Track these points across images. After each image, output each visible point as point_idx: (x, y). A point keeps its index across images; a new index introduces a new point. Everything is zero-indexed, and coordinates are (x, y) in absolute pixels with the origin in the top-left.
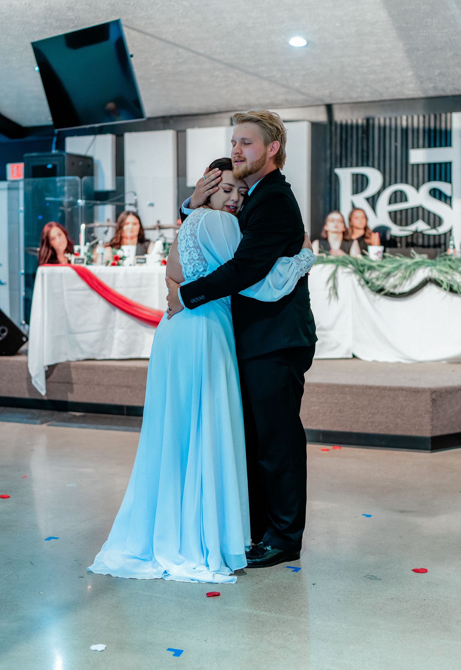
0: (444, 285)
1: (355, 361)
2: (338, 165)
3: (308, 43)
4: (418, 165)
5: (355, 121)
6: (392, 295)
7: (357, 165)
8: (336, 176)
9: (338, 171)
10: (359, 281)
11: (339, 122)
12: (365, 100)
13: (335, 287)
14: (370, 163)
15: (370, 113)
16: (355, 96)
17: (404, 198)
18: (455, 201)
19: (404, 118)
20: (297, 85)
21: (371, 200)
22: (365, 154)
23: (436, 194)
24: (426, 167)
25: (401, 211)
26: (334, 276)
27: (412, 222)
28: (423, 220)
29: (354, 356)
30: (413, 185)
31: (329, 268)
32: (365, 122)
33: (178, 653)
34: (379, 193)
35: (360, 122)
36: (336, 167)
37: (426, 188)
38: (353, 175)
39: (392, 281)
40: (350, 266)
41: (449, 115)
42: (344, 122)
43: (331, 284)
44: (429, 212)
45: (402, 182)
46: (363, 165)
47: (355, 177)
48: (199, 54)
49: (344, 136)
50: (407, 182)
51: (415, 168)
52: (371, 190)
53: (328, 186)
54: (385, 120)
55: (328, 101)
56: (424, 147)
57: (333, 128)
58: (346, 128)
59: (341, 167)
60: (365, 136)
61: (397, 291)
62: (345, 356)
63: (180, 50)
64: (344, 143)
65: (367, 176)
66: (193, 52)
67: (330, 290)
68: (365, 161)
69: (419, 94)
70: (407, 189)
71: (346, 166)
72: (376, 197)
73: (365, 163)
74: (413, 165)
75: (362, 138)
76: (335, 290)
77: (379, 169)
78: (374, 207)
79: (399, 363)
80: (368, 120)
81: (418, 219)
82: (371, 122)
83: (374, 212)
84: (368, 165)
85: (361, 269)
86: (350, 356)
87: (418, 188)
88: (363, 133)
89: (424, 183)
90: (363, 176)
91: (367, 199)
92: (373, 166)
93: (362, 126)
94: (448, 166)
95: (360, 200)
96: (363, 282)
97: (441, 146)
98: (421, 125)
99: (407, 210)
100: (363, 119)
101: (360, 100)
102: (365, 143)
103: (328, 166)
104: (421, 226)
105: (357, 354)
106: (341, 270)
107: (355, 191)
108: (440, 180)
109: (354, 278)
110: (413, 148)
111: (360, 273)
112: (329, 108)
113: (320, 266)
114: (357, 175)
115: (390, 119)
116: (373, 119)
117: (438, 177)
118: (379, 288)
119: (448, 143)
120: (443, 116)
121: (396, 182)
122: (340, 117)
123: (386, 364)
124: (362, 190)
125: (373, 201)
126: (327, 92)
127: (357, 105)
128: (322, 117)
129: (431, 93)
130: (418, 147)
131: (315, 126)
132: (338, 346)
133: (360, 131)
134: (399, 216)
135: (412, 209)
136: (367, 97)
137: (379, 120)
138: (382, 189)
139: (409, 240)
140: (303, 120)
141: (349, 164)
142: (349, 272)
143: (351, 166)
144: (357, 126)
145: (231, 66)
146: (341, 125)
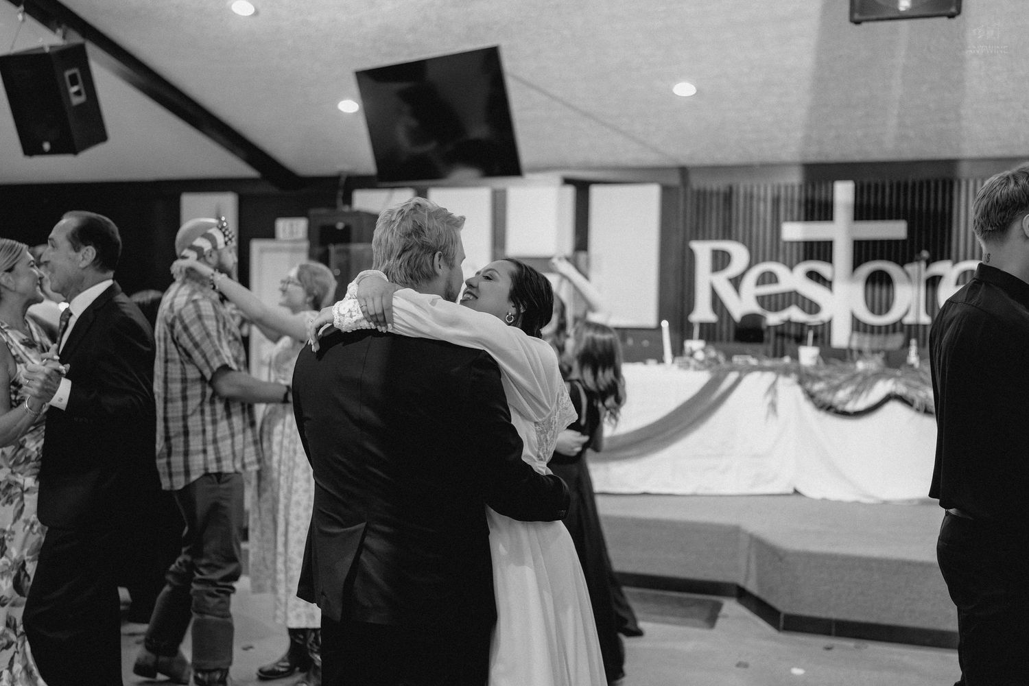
0: (917, 404)
1: (795, 498)
2: (694, 238)
3: (699, 92)
4: (792, 243)
5: (715, 188)
6: (845, 414)
7: (717, 238)
9: (694, 245)
10: (803, 394)
11: (695, 187)
12: (730, 163)
13: (774, 403)
14: (734, 236)
15: (734, 181)
16: (720, 158)
17: (773, 278)
18: (837, 286)
21: (734, 281)
22: (727, 226)
23: (814, 276)
24: (802, 246)
25: (770, 296)
26: (772, 388)
27: (784, 308)
28: (797, 304)
29: (796, 492)
30: (784, 263)
31: (769, 377)
32: (728, 190)
34: (743, 275)
35: (722, 190)
36: (691, 239)
37: (802, 268)
38: (713, 250)
39: (842, 395)
40: (793, 375)
41: (830, 185)
42: (702, 188)
43: (769, 399)
44: (804, 298)
45: (771, 260)
46: (724, 239)
49: (701, 206)
50: (777, 260)
51: (788, 246)
52: (734, 269)
53: (681, 262)
55: (684, 161)
56: (799, 220)
57: (689, 193)
58: (704, 195)
59: (697, 238)
60: (727, 205)
61: (850, 407)
62: (785, 491)
64: (701, 212)
65: (728, 251)
67: (768, 406)
68: (727, 235)
69: (798, 159)
70: (778, 269)
71: (704, 240)
74: (785, 243)
75: (724, 207)
76: (774, 407)
77: (744, 243)
79: (857, 503)
80: (731, 188)
81: (790, 305)
82: (735, 189)
84: (730, 239)
86: (791, 490)
87: (791, 268)
88: (725, 201)
89: (798, 262)
92: (737, 240)
93: (725, 194)
94: (829, 246)
95: (721, 281)
96: (806, 395)
97: (820, 219)
98: (796, 196)
99: (776, 295)
100: (725, 185)
101: (723, 163)
103: (681, 238)
104: (795, 314)
105: (801, 489)
106: (781, 381)
107: (715, 269)
108: (819, 259)
109: (798, 391)
110: (786, 220)
111: (803, 385)
112: (684, 171)
113: (756, 375)
115: (759, 187)
116: (738, 187)
117: (815, 255)
118: (829, 405)
119: (829, 217)
120: (823, 187)
121: (764, 260)
122: (697, 182)
123: (839, 503)
125: (736, 282)
126: (687, 152)
128: (675, 180)
129: (813, 158)
130: (792, 220)
131: (667, 190)
133: (721, 198)
134: (766, 303)
135: (784, 294)
136: (734, 160)
137: (745, 187)
139: (779, 329)
140: (655, 182)
141: (707, 237)
142: (792, 384)
143: (710, 240)
144: (718, 192)
145: (587, 115)
146: (698, 191)
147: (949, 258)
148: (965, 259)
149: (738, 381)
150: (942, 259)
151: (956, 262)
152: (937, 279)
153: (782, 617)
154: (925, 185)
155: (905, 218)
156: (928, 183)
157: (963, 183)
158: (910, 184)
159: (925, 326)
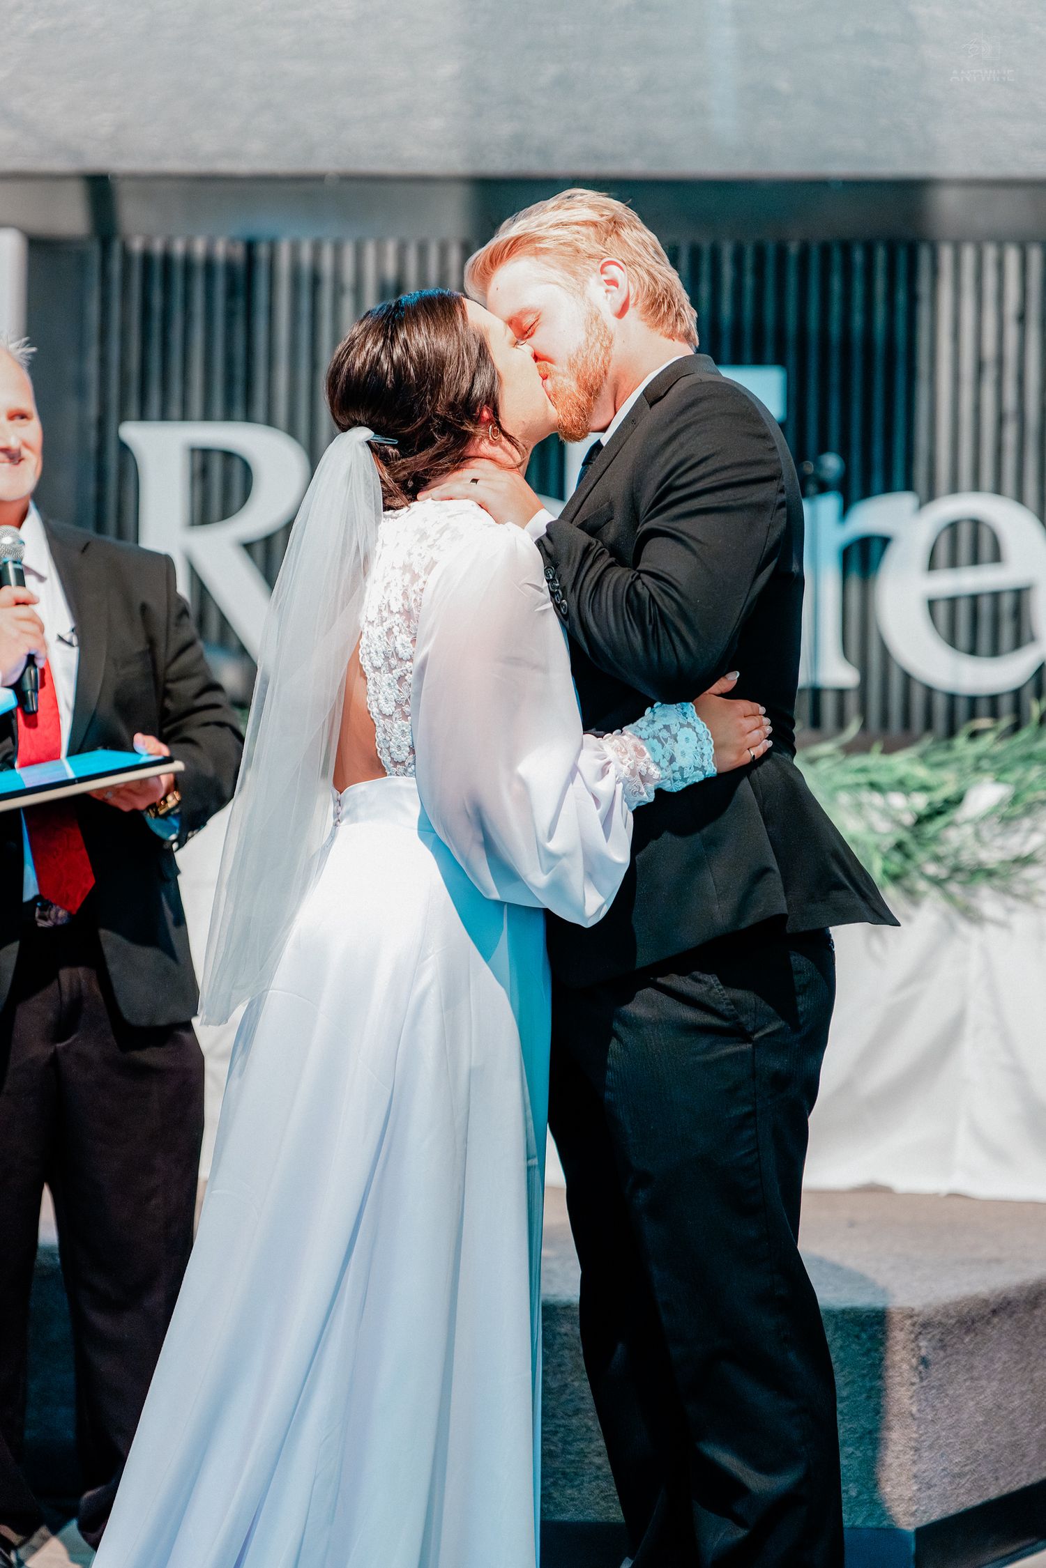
2: (134, 408)
5: (199, 248)
7: (207, 416)
8: (124, 448)
9: (134, 433)
11: (137, 245)
12: (243, 167)
14: (260, 409)
15: (262, 224)
19: (391, 249)
21: (259, 550)
22: (239, 371)
32: (239, 252)
35: (220, 250)
36: (123, 418)
38: (193, 450)
42: (158, 247)
46: (228, 417)
47: (198, 458)
52: (262, 514)
53: (91, 489)
54: (317, 249)
55: (97, 161)
57: (116, 266)
58: (163, 272)
59: (143, 416)
60: (240, 304)
65: (246, 456)
69: (454, 162)
71: (164, 416)
72: (279, 541)
73: (239, 409)
75: (230, 315)
77: (292, 431)
78: (269, 578)
80: (250, 246)
82: (263, 252)
84: (248, 418)
88: (231, 293)
90: (228, 455)
91: (248, 547)
92: (270, 421)
93: (230, 267)
95: (220, 550)
100: (232, 241)
101: (225, 166)
102: (239, 333)
103: (93, 411)
107: (199, 512)
112: (101, 192)
114: (208, 452)
115: (338, 253)
116: (273, 246)
122: (142, 226)
124: (226, 513)
125: (266, 554)
126: (105, 121)
127: (205, 187)
128: (69, 217)
131: (43, 250)
133: (220, 286)
137: (295, 249)
141: (175, 409)
143: (185, 417)
144: (209, 265)
146: (148, 258)
147: (909, 486)
148: (954, 489)
150: (888, 488)
151: (931, 495)
152: (876, 546)
154: (837, 257)
155: (779, 361)
156: (846, 248)
157: (946, 255)
158: (793, 249)
159: (841, 693)
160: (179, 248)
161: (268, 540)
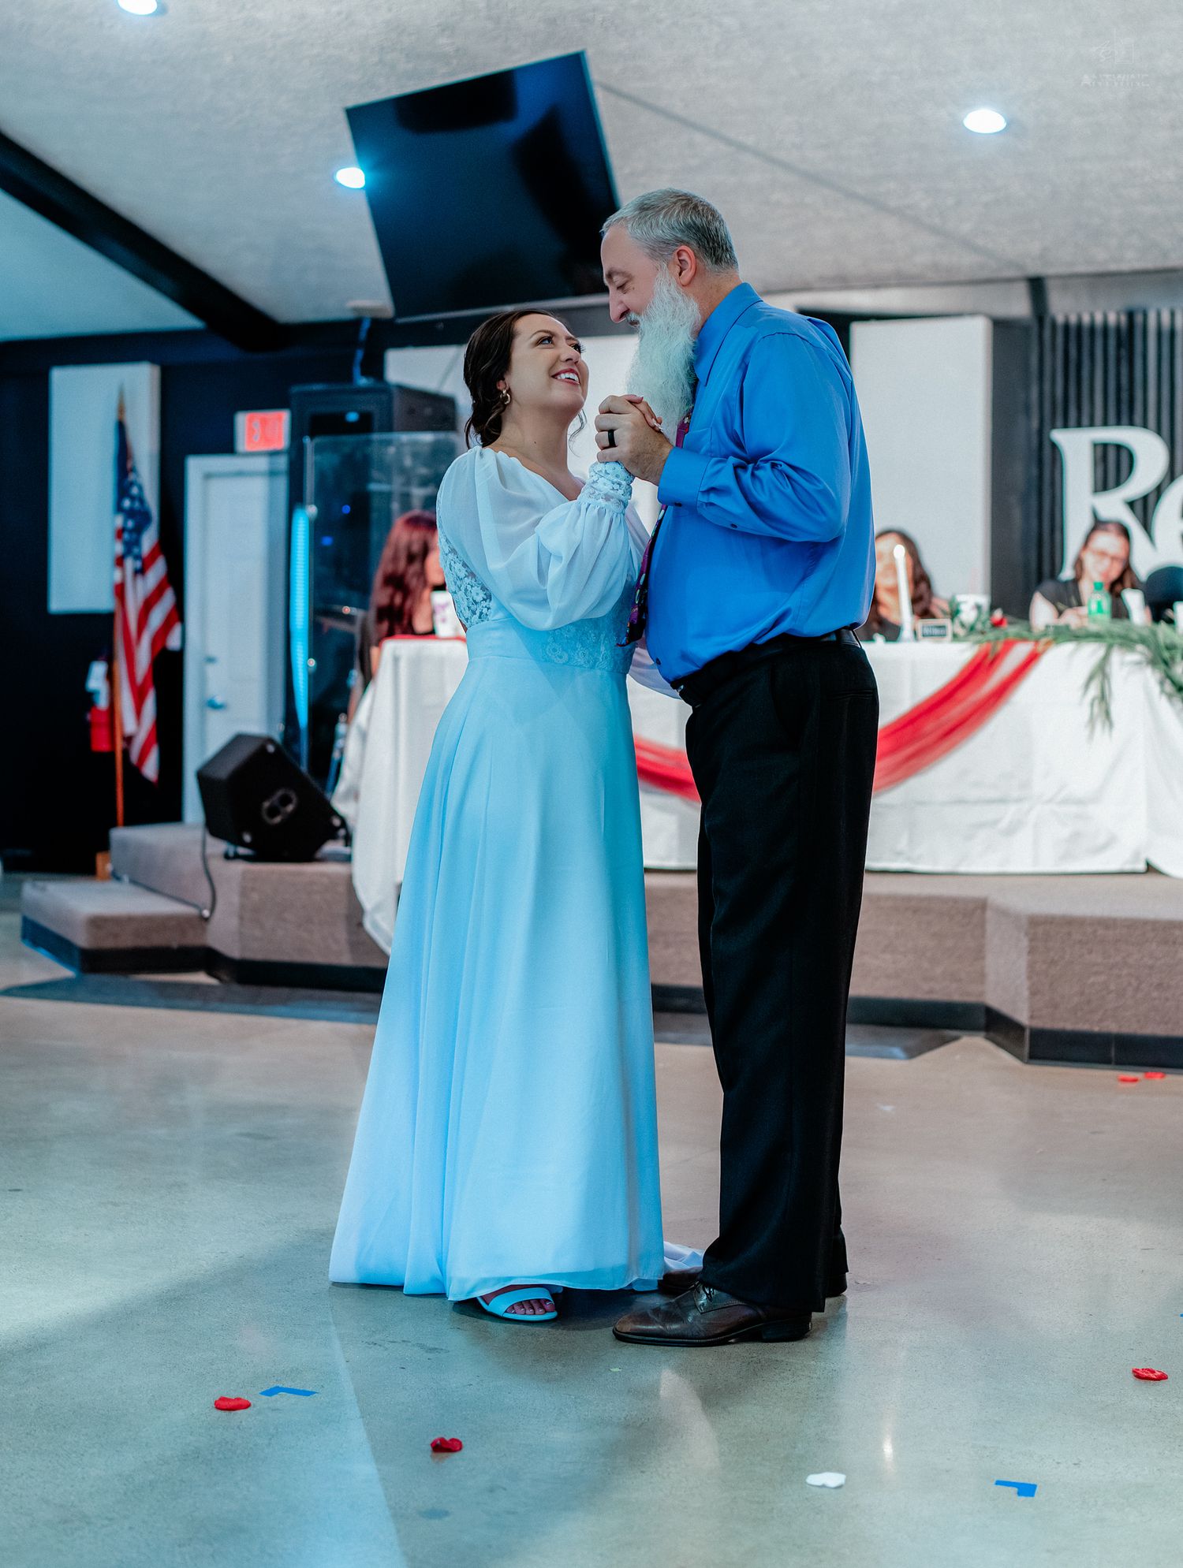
1: (1150, 881)
2: (1059, 420)
3: (1009, 123)
5: (1099, 319)
7: (1105, 423)
8: (1054, 447)
9: (1059, 436)
10: (1162, 683)
11: (1060, 319)
12: (1125, 267)
13: (1103, 698)
14: (1138, 417)
15: (1137, 300)
16: (1102, 259)
20: (966, 228)
21: (1139, 507)
22: (1125, 396)
26: (1101, 671)
29: (1150, 869)
31: (1092, 651)
32: (1124, 319)
33: (1027, 1490)
34: (1159, 491)
35: (1112, 319)
36: (1054, 427)
38: (1095, 445)
40: (1140, 647)
42: (1073, 320)
43: (1094, 691)
46: (1119, 423)
47: (1100, 450)
48: (742, 147)
49: (1073, 352)
52: (1141, 482)
53: (1034, 471)
54: (1172, 314)
55: (1034, 269)
57: (1047, 333)
58: (1076, 335)
59: (1066, 425)
60: (1124, 352)
62: (1128, 867)
63: (699, 138)
64: (1073, 370)
65: (1129, 447)
66: (729, 142)
67: (1092, 705)
68: (1125, 413)
71: (1079, 425)
72: (1151, 500)
73: (1125, 418)
75: (1118, 358)
76: (1104, 706)
77: (1159, 432)
78: (1146, 525)
80: (1131, 315)
82: (1139, 319)
83: (1146, 534)
84: (1131, 423)
85: (1166, 655)
86: (1141, 866)
88: (1119, 346)
90: (1119, 448)
91: (1131, 504)
92: (1145, 425)
93: (1118, 329)
95: (1114, 505)
96: (1169, 687)
100: (1118, 314)
101: (1113, 267)
102: (1124, 371)
103: (1035, 424)
105: (1158, 862)
106: (1116, 657)
107: (1100, 483)
109: (1151, 677)
111: (1163, 666)
112: (1037, 286)
113: (1068, 647)
114: (1105, 446)
116: (1145, 315)
122: (1063, 307)
124: (1118, 483)
125: (1143, 509)
126: (1035, 247)
127: (1102, 280)
128: (1019, 307)
131: (1002, 328)
132: (1111, 841)
133: (1112, 342)
136: (1131, 261)
137: (1159, 315)
138: (1167, 481)
140: (973, 314)
141: (1085, 420)
142: (1138, 663)
143: (1092, 424)
144: (1105, 328)
145: (815, 179)
146: (1067, 327)
149: (1032, 659)
153: (1027, 1033)
160: (1086, 319)
161: (1145, 499)
